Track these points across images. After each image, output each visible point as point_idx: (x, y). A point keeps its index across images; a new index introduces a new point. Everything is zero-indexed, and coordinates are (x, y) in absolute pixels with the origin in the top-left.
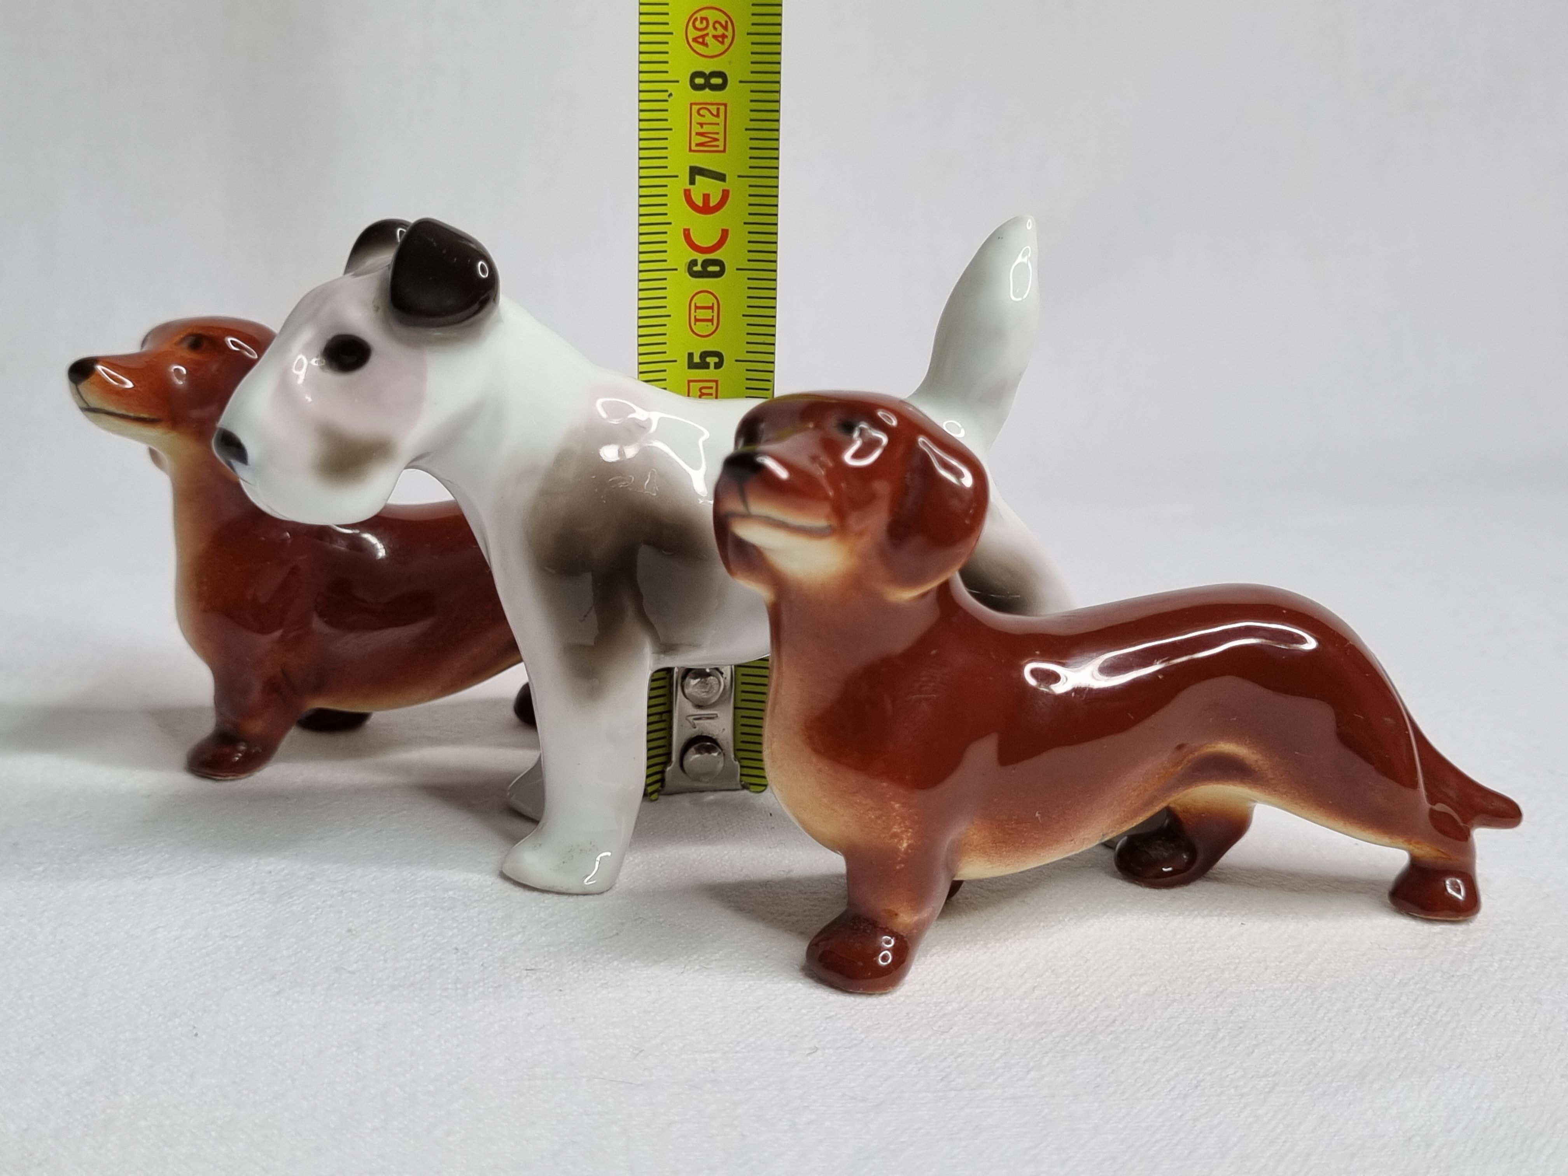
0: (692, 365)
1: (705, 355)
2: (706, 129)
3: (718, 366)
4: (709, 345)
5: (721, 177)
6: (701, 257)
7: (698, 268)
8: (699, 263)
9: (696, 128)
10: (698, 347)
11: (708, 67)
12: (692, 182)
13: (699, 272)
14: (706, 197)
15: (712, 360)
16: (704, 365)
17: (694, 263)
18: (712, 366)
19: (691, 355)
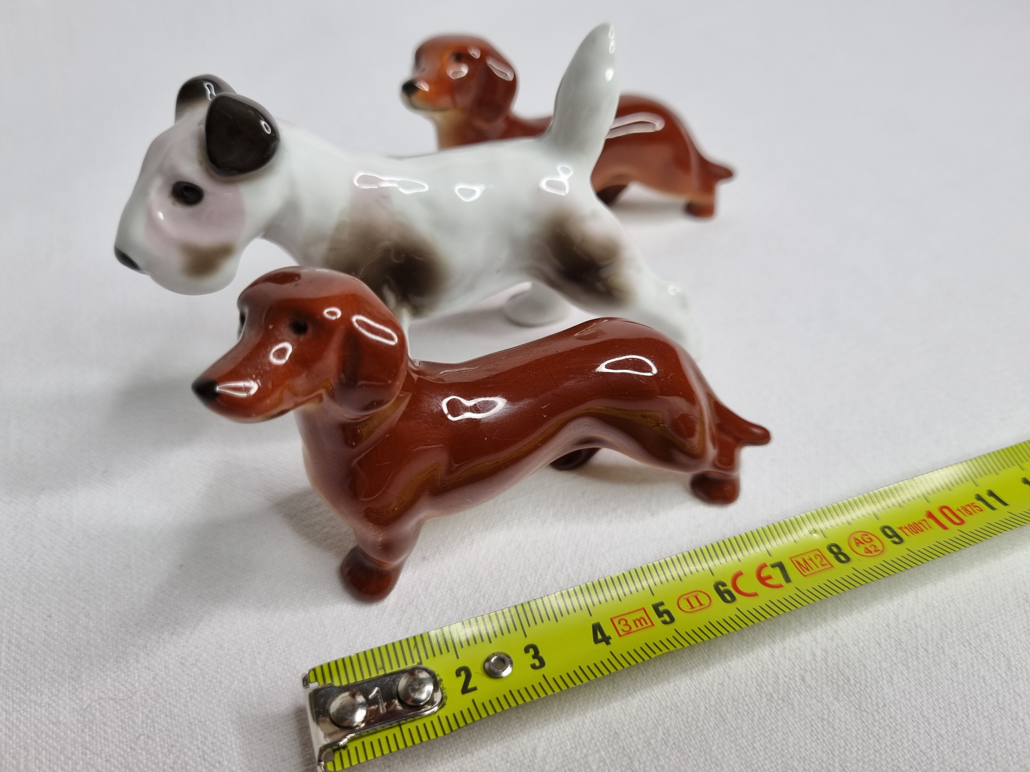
0: (656, 607)
1: (668, 613)
2: (810, 563)
3: (665, 622)
4: (675, 612)
5: (788, 580)
6: (730, 587)
7: (722, 588)
8: (725, 588)
9: (806, 558)
10: (670, 605)
11: (846, 549)
12: (773, 566)
13: (720, 590)
14: (770, 577)
15: (666, 617)
16: (660, 614)
17: (724, 585)
18: (662, 619)
19: (662, 604)
